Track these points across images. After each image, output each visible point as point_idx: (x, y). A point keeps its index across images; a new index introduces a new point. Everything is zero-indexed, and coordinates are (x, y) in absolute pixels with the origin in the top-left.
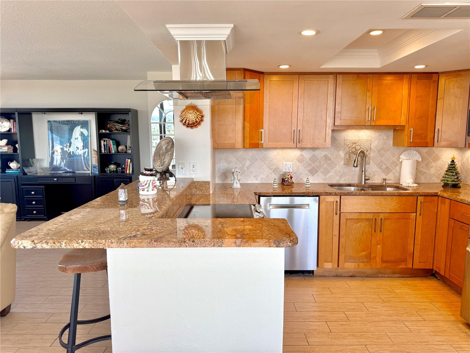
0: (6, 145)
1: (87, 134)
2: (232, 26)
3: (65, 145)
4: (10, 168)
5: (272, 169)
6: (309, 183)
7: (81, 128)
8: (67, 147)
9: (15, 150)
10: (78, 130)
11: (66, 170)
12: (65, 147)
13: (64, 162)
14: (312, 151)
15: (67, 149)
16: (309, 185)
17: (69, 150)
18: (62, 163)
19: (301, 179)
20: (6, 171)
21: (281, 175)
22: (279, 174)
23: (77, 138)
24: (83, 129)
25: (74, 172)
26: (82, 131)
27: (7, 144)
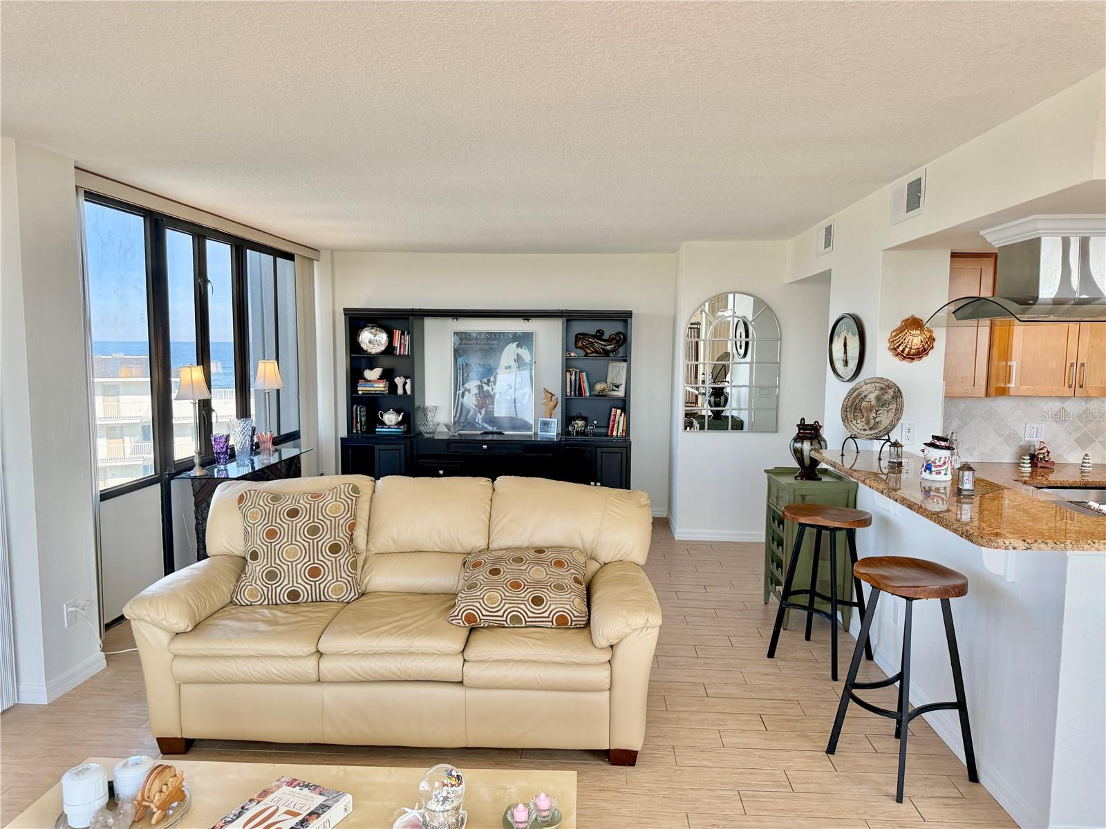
0: (379, 379)
1: (530, 359)
3: (485, 380)
4: (383, 424)
5: (1003, 435)
6: (1089, 463)
7: (517, 347)
8: (490, 384)
9: (393, 387)
10: (511, 350)
11: (486, 428)
12: (485, 383)
13: (483, 413)
14: (1083, 403)
15: (490, 388)
16: (1089, 467)
17: (492, 389)
18: (479, 414)
19: (1060, 456)
20: (377, 430)
21: (1021, 447)
22: (1016, 446)
23: (510, 367)
24: (521, 348)
25: (501, 433)
26: (520, 353)
27: (381, 378)
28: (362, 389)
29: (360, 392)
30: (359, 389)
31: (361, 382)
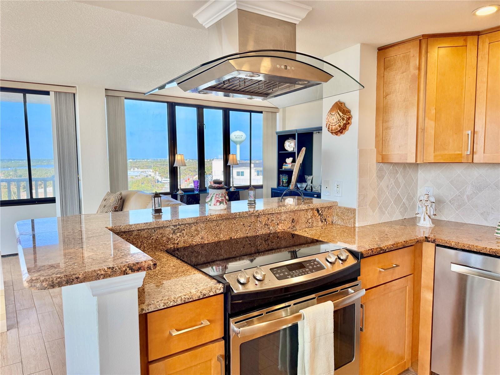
0: (291, 163)
28: (285, 167)
29: (283, 169)
30: (283, 167)
31: (284, 164)
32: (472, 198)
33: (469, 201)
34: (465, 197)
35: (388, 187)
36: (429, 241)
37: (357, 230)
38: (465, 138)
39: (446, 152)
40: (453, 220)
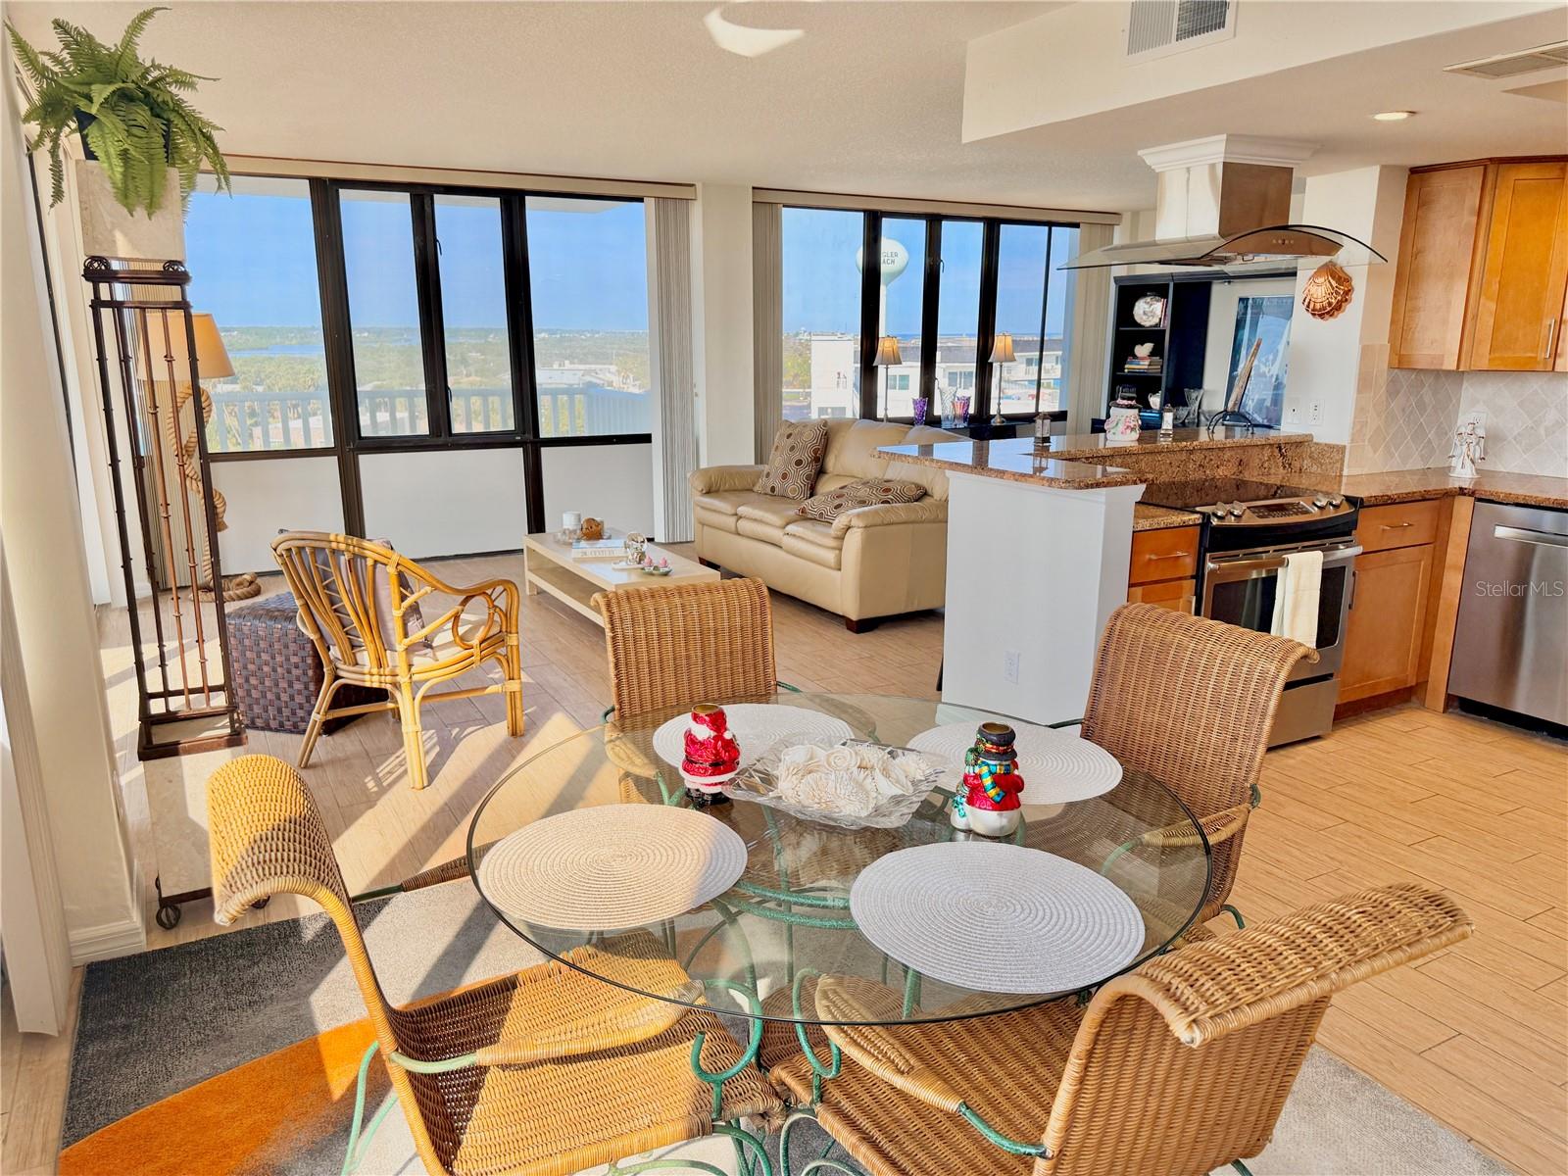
0: (1149, 356)
2: (1224, 136)
27: (1152, 354)
28: (1131, 367)
29: (1127, 370)
30: (1126, 366)
31: (1130, 359)
32: (1554, 432)
33: (1546, 436)
34: (1542, 431)
35: (1403, 410)
36: (1465, 494)
37: (1344, 480)
38: (1544, 332)
39: (1510, 354)
40: (1517, 472)
